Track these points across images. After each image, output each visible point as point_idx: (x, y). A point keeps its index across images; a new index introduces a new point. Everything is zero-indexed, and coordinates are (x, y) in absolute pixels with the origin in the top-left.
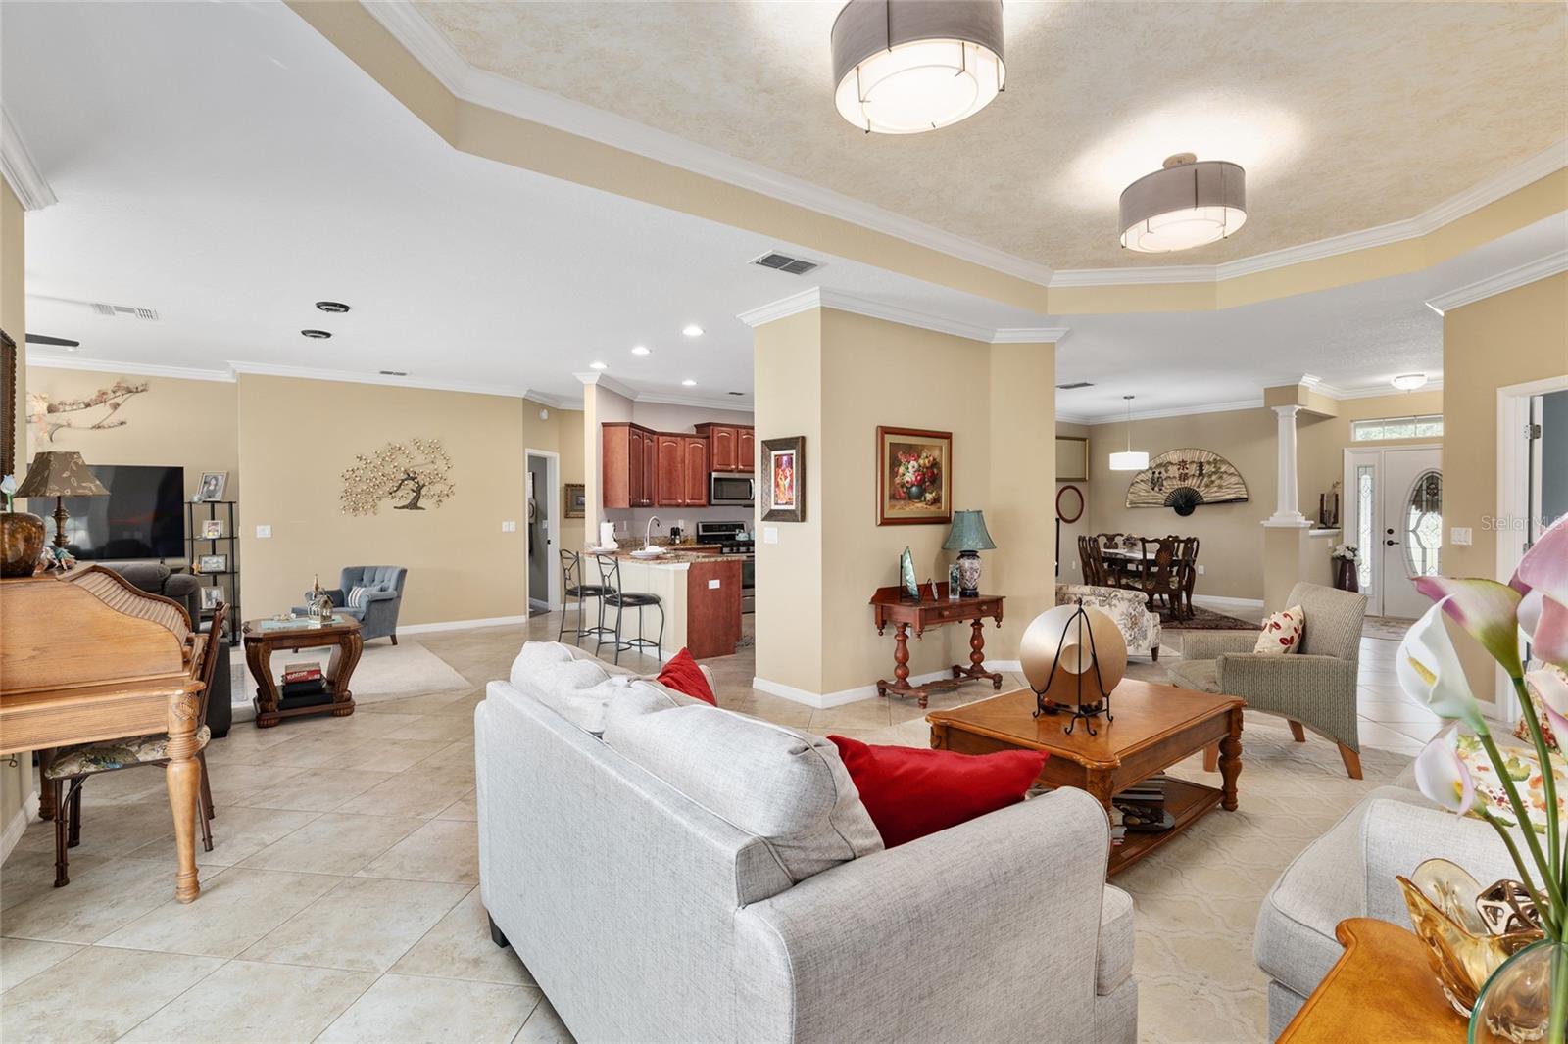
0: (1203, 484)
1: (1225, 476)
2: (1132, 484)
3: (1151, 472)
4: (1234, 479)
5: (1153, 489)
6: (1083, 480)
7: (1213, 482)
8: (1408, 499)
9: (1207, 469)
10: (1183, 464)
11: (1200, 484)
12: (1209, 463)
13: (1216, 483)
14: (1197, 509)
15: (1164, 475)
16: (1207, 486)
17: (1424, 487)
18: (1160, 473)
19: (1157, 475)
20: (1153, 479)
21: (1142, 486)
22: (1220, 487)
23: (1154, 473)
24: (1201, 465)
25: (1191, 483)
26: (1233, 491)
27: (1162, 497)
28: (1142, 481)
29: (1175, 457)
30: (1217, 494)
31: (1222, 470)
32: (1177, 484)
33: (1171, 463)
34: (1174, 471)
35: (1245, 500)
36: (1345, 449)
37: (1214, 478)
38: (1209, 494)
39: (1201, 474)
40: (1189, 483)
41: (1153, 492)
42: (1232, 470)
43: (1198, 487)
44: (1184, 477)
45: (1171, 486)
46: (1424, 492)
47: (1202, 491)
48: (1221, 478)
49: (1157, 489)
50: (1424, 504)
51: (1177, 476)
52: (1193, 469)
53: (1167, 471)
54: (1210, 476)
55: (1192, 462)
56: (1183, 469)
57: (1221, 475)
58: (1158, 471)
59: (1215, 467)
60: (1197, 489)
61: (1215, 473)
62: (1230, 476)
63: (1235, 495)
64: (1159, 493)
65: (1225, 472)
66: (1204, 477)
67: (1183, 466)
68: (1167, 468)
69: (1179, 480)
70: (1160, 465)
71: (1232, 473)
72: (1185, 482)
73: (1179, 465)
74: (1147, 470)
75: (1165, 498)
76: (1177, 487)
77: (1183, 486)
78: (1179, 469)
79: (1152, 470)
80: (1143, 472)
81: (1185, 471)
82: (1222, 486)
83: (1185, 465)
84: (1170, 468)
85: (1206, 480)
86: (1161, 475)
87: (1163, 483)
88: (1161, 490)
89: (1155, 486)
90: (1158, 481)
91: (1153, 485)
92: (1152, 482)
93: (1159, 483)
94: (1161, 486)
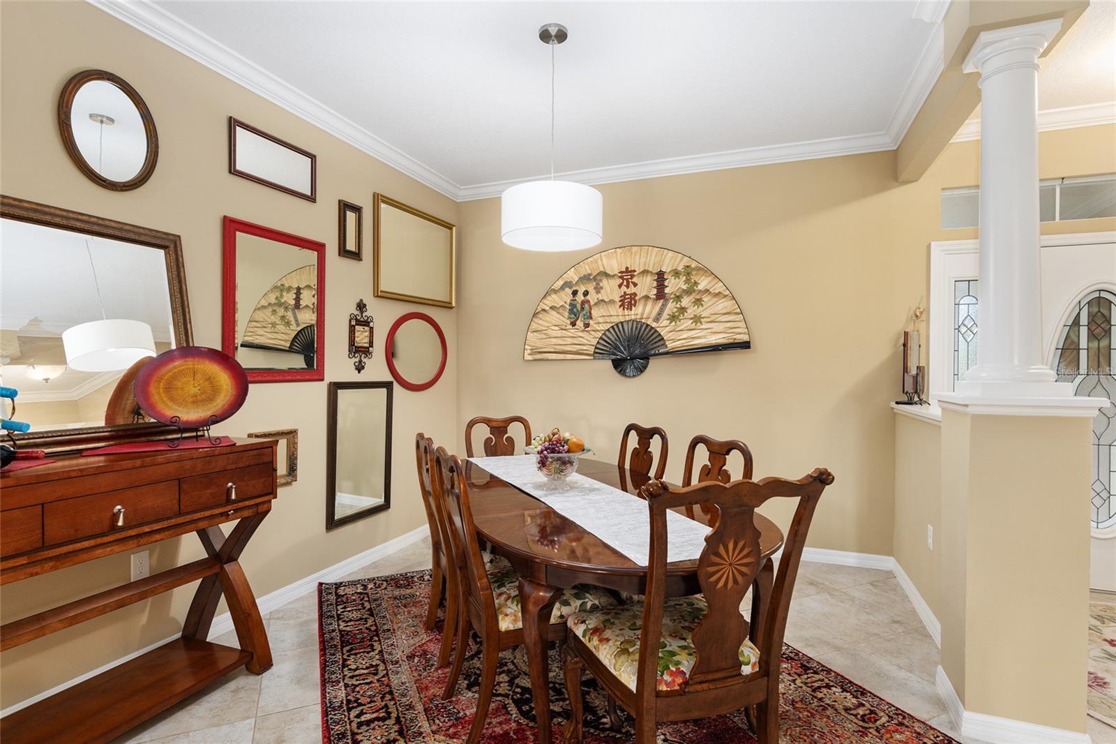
0: (665, 315)
1: (706, 299)
2: (535, 315)
3: (569, 291)
4: (724, 305)
5: (573, 324)
6: (446, 306)
7: (683, 310)
8: (1053, 348)
9: (672, 286)
10: (627, 276)
11: (660, 314)
12: (676, 274)
13: (692, 311)
14: (653, 363)
15: (593, 298)
16: (673, 318)
17: (1084, 320)
18: (586, 293)
19: (580, 297)
20: (573, 306)
21: (554, 317)
22: (697, 319)
23: (575, 293)
24: (661, 277)
25: (644, 312)
26: (721, 327)
27: (589, 340)
28: (552, 308)
29: (611, 263)
30: (692, 334)
31: (700, 287)
32: (618, 314)
33: (605, 274)
34: (611, 289)
35: (746, 345)
36: (933, 244)
37: (686, 301)
38: (675, 335)
39: (661, 295)
40: (637, 312)
41: (572, 332)
42: (719, 287)
43: (657, 319)
44: (628, 302)
45: (607, 317)
46: (1084, 332)
47: (664, 328)
48: (698, 302)
49: (580, 324)
50: (1083, 354)
51: (617, 299)
52: (646, 286)
53: (598, 289)
54: (678, 298)
55: (645, 272)
56: (628, 286)
57: (698, 297)
58: (581, 289)
59: (687, 281)
60: (654, 325)
61: (688, 292)
62: (715, 299)
63: (726, 335)
64: (583, 331)
65: (707, 291)
66: (667, 301)
67: (627, 280)
68: (598, 284)
69: (620, 306)
70: (586, 278)
71: (720, 293)
72: (631, 310)
73: (621, 277)
74: (562, 288)
75: (595, 342)
76: (616, 320)
77: (627, 318)
78: (620, 286)
79: (570, 288)
80: (555, 291)
81: (632, 290)
82: (700, 317)
83: (631, 279)
84: (605, 283)
85: (671, 307)
86: (588, 297)
87: (590, 313)
88: (587, 325)
89: (578, 319)
90: (583, 309)
91: (573, 316)
92: (571, 311)
93: (584, 312)
94: (587, 318)
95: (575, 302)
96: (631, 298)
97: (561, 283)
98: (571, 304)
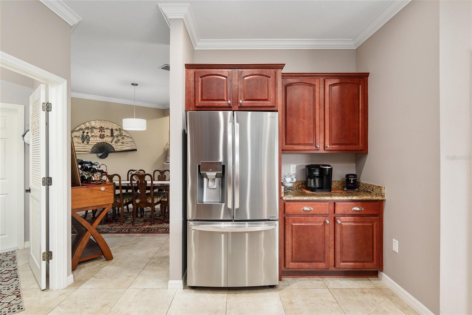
0: (114, 141)
3: (81, 132)
4: (129, 140)
5: (83, 142)
7: (119, 140)
9: (116, 133)
10: (101, 129)
12: (117, 130)
13: (121, 141)
14: (110, 154)
16: (116, 142)
18: (87, 133)
19: (85, 134)
20: (83, 136)
21: (76, 140)
22: (123, 143)
23: (83, 132)
24: (112, 130)
25: (108, 140)
26: (129, 145)
27: (89, 148)
28: (75, 136)
29: (97, 124)
30: (121, 147)
31: (123, 134)
32: (100, 140)
33: (94, 128)
34: (97, 132)
35: (136, 150)
37: (119, 138)
38: (117, 147)
39: (112, 135)
41: (83, 145)
43: (111, 142)
45: (95, 141)
47: (113, 144)
49: (85, 142)
51: (99, 135)
52: (108, 133)
53: (92, 132)
54: (117, 137)
55: (107, 128)
56: (102, 132)
57: (123, 137)
58: (86, 131)
59: (120, 132)
60: (110, 144)
61: (120, 135)
62: (127, 138)
63: (131, 147)
64: (86, 145)
65: (125, 136)
66: (114, 137)
67: (101, 130)
68: (92, 130)
69: (99, 138)
70: (87, 128)
71: (128, 136)
72: (103, 139)
73: (99, 129)
74: (79, 130)
75: (91, 148)
76: (99, 142)
77: (103, 141)
78: (99, 132)
79: (82, 130)
80: (76, 131)
81: (103, 133)
82: (124, 142)
83: (103, 130)
84: (95, 130)
85: (116, 139)
86: (88, 134)
87: (89, 139)
88: (88, 143)
89: (84, 141)
90: (86, 138)
91: (83, 140)
92: (82, 138)
93: (87, 139)
94: (88, 141)
95: (84, 135)
96: (103, 135)
97: (78, 128)
98: (82, 136)
